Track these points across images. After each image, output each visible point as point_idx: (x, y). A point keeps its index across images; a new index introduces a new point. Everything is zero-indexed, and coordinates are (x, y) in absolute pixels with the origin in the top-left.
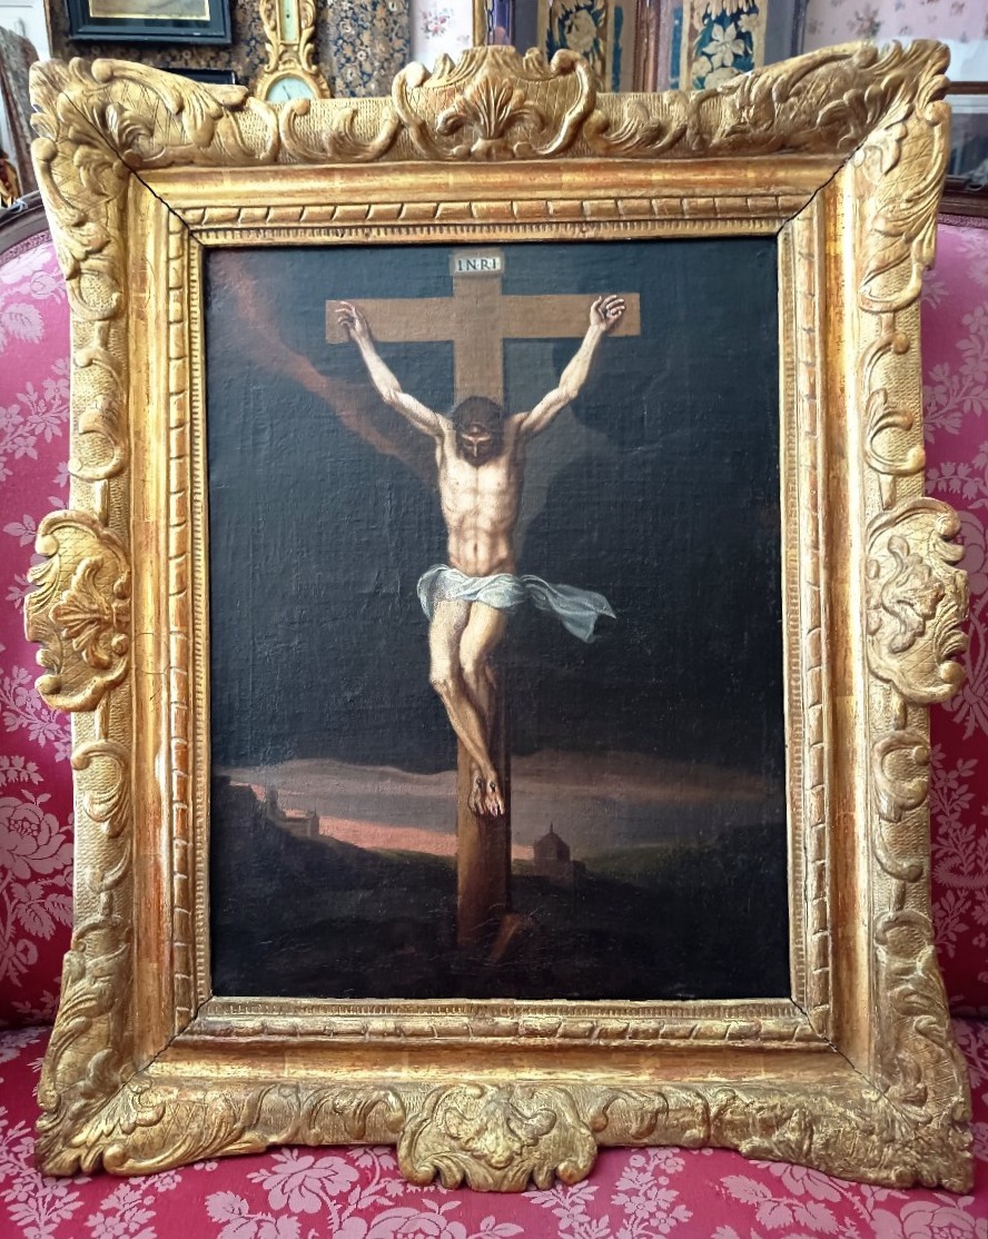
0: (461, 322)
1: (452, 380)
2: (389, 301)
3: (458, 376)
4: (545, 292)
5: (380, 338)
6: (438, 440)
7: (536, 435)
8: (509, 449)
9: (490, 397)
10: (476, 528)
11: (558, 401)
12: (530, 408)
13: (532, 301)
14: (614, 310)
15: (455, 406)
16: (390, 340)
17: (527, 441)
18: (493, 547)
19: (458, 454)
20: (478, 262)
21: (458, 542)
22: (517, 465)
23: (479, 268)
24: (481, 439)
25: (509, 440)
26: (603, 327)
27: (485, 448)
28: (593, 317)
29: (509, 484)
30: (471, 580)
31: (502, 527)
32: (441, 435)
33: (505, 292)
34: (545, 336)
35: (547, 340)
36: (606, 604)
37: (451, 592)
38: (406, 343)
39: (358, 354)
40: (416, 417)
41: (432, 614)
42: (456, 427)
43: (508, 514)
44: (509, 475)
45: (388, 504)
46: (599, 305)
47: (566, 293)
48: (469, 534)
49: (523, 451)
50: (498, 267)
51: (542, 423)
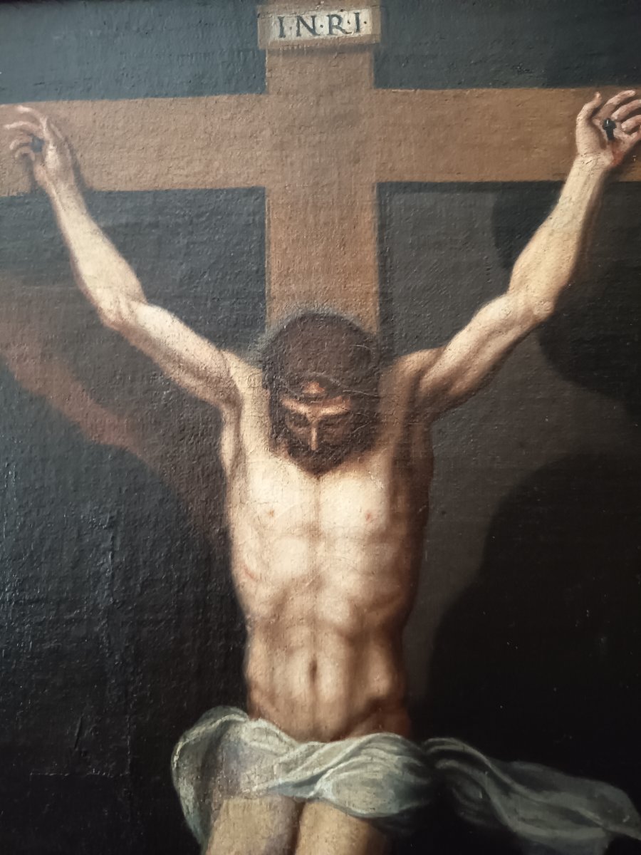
0: (281, 146)
1: (260, 275)
2: (122, 104)
3: (274, 263)
4: (472, 83)
5: (100, 183)
6: (227, 413)
7: (458, 401)
8: (392, 433)
9: (350, 315)
10: (314, 621)
11: (506, 326)
12: (441, 340)
13: (447, 102)
14: (629, 123)
15: (269, 333)
16: (121, 187)
17: (436, 416)
18: (355, 670)
19: (274, 446)
20: (322, 22)
21: (270, 657)
22: (410, 471)
23: (323, 30)
24: (329, 411)
25: (393, 413)
26: (606, 160)
27: (336, 431)
28: (583, 137)
29: (394, 516)
30: (303, 747)
31: (378, 617)
32: (234, 402)
33: (382, 80)
34: (474, 178)
35: (480, 187)
36: (629, 812)
37: (253, 780)
38: (156, 194)
39: (49, 220)
40: (177, 360)
41: (207, 828)
42: (268, 384)
43: (389, 587)
44: (393, 493)
45: (107, 562)
46: (595, 111)
47: (519, 85)
48: (300, 634)
49: (427, 438)
50: (366, 29)
51: (471, 375)
